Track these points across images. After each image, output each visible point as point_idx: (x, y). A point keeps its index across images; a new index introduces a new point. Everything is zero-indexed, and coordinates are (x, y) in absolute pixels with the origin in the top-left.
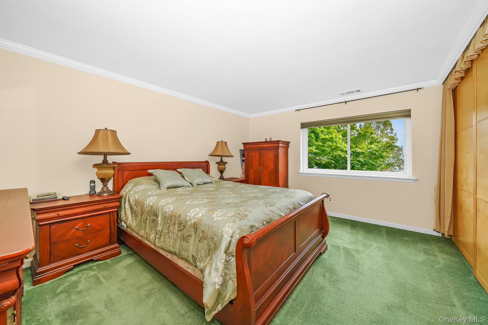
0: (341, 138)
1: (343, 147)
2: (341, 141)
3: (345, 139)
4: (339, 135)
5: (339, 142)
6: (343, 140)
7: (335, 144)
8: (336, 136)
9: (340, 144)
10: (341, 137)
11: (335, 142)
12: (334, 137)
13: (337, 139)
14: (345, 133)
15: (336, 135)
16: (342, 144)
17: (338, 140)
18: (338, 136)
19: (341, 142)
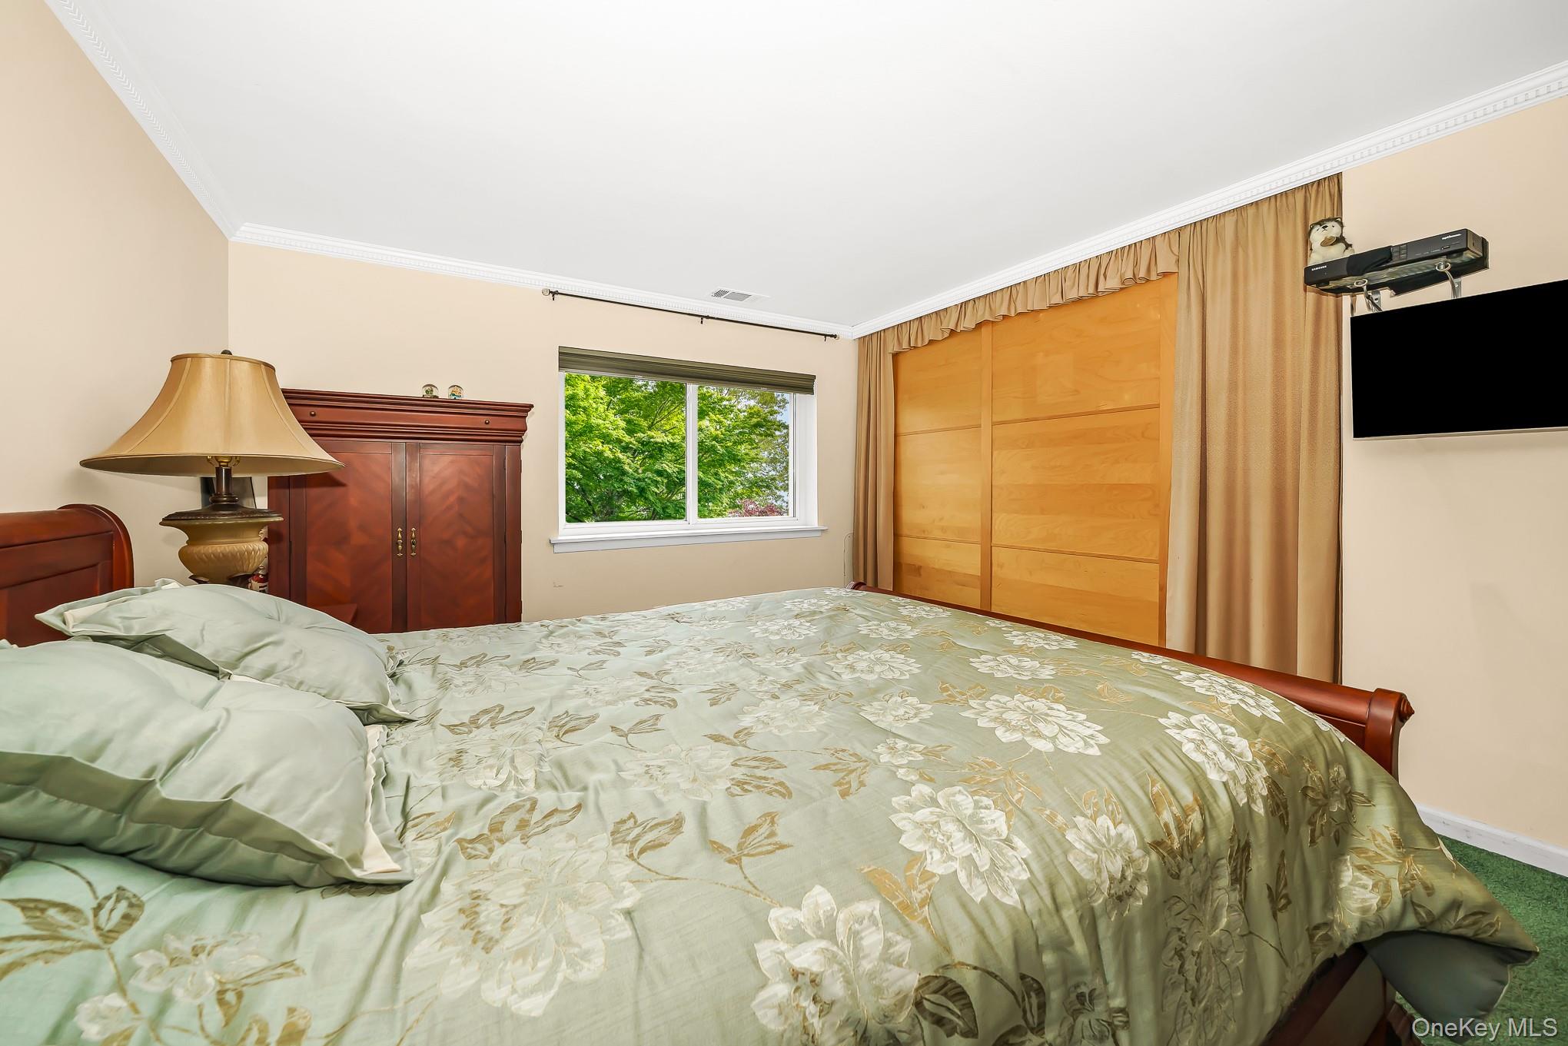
0: (602, 399)
1: (608, 426)
2: (602, 408)
3: (615, 400)
4: (597, 388)
5: (597, 409)
6: (608, 406)
7: (582, 417)
8: (586, 390)
9: (600, 417)
10: (602, 393)
11: (585, 409)
12: (581, 394)
13: (590, 401)
14: (615, 382)
15: (588, 387)
16: (606, 415)
17: (594, 405)
18: (592, 390)
19: (602, 410)
